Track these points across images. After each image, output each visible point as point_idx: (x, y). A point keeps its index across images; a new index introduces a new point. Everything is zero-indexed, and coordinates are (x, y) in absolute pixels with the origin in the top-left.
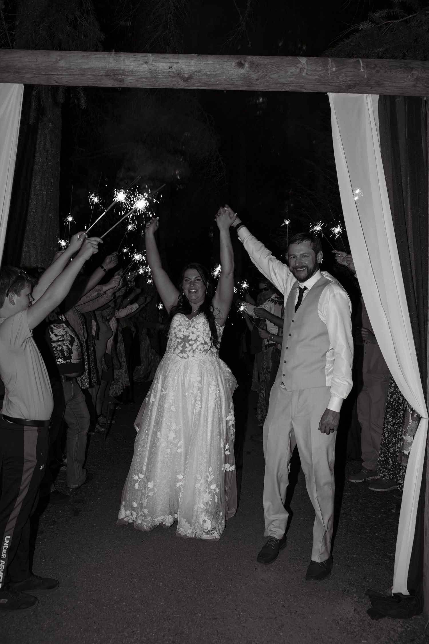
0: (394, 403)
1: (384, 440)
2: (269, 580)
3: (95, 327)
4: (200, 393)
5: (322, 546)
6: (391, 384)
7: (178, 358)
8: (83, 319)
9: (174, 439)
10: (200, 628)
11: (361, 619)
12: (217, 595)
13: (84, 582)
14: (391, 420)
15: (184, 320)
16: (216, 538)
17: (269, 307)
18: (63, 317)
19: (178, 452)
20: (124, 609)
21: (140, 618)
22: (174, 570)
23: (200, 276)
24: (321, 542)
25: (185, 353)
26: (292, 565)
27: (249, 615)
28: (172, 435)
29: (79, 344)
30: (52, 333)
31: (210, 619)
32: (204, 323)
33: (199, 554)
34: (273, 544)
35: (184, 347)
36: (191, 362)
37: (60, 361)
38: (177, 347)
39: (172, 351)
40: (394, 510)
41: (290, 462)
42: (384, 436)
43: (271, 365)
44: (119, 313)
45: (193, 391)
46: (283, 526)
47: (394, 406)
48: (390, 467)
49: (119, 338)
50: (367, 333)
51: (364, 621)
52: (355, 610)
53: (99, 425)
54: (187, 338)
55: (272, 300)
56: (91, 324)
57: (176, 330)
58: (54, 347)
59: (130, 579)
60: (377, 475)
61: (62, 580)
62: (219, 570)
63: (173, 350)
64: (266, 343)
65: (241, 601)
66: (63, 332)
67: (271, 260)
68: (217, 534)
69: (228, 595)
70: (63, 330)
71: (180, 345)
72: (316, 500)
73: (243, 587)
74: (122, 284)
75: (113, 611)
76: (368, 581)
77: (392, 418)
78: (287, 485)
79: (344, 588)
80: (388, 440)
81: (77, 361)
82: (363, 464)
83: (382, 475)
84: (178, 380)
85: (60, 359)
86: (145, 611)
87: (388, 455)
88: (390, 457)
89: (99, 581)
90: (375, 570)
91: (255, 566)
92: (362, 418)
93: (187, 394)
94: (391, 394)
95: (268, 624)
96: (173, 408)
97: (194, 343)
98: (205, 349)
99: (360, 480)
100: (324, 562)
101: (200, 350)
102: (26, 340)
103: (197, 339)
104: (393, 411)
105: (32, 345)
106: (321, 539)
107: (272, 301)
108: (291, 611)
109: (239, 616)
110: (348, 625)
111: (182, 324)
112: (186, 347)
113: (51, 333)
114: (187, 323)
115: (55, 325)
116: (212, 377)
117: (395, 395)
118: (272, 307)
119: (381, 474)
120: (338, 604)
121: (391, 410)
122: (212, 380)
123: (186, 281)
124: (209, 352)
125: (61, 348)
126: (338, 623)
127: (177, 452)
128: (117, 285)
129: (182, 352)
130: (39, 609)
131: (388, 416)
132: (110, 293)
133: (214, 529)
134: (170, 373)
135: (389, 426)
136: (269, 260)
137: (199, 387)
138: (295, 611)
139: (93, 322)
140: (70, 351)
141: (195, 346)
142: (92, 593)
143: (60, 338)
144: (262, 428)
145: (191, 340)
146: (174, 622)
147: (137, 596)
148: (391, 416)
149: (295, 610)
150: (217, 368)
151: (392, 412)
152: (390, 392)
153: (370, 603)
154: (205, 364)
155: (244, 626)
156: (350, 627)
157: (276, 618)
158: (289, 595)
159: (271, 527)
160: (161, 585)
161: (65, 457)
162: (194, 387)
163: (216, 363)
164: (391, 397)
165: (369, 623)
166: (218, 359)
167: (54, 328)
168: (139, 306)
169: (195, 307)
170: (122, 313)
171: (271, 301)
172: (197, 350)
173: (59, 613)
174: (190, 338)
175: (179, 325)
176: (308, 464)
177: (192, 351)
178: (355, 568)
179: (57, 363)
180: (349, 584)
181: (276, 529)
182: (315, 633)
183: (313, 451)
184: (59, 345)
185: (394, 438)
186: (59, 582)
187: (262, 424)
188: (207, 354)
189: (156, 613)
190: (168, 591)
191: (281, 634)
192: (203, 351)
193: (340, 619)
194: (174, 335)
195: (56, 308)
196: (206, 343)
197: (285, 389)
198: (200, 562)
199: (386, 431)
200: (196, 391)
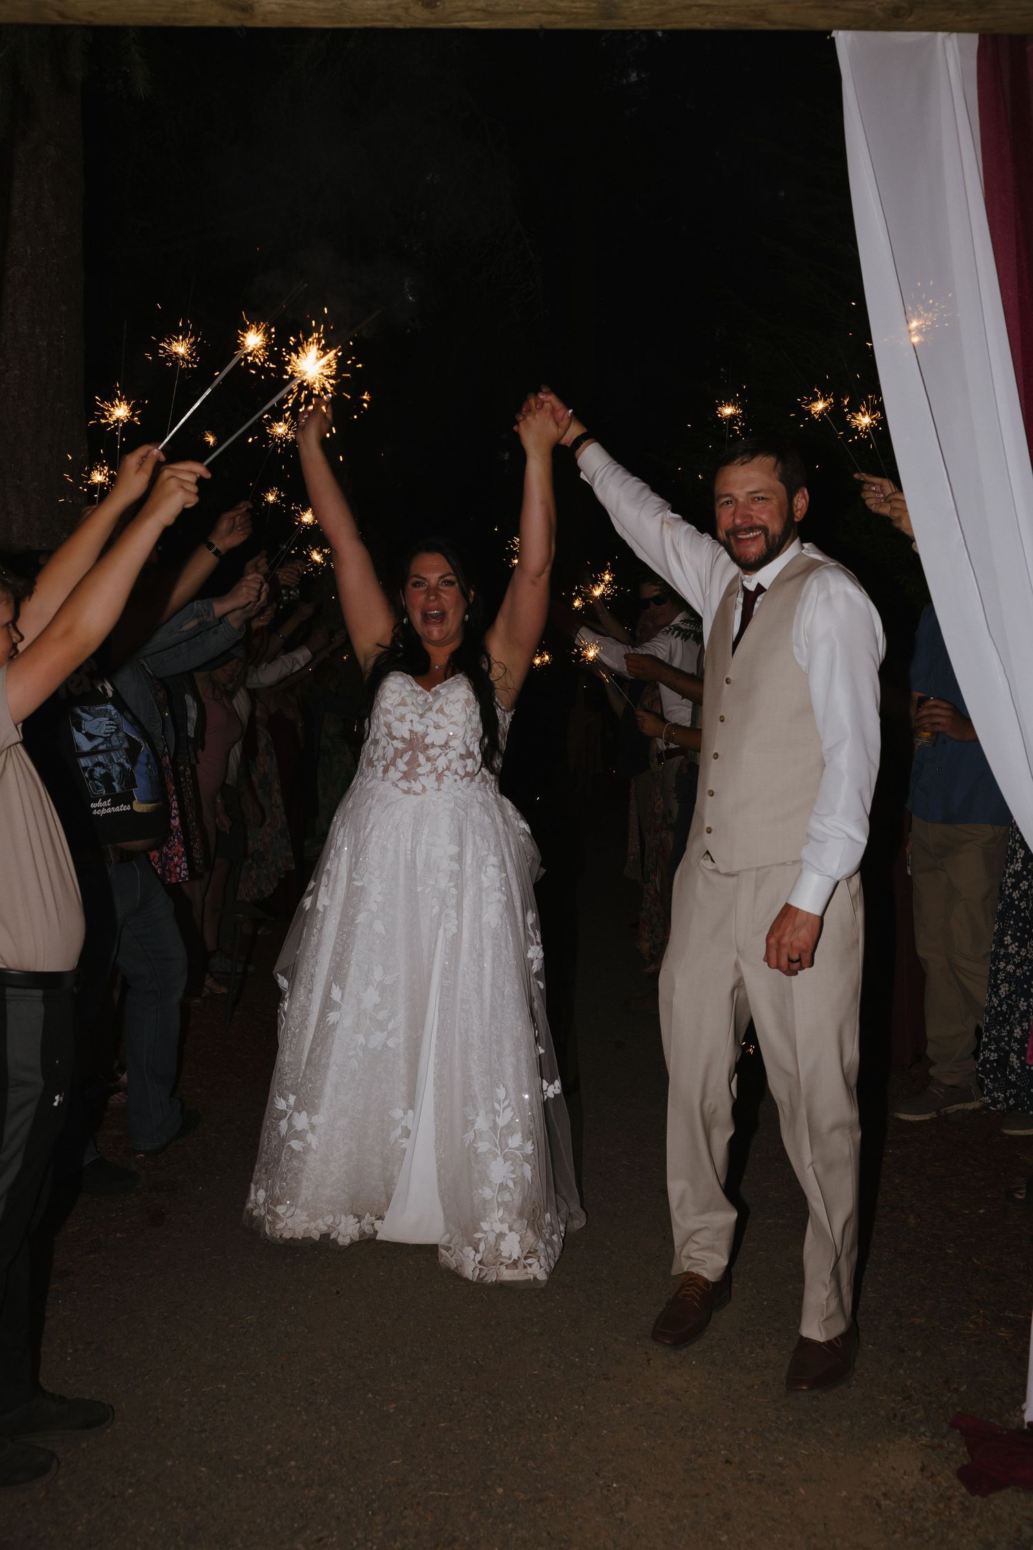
0: (1023, 905)
1: (998, 1006)
2: (686, 1392)
3: (193, 714)
4: (454, 887)
5: (829, 1296)
6: (1015, 852)
7: (396, 793)
8: (161, 695)
9: (378, 1007)
10: (500, 1526)
11: (941, 1495)
12: (544, 1435)
13: (182, 1406)
14: (1016, 949)
15: (412, 690)
16: (535, 1278)
17: (667, 649)
18: (108, 687)
19: (387, 1047)
20: (293, 1478)
21: (336, 1502)
22: (426, 1367)
23: (452, 572)
24: (826, 1285)
25: (415, 781)
26: (747, 1350)
27: (635, 1487)
28: (371, 997)
29: (152, 760)
30: (79, 730)
31: (528, 1501)
32: (467, 701)
33: (493, 1323)
34: (697, 1293)
35: (413, 763)
36: (431, 803)
37: (101, 808)
38: (393, 763)
39: (380, 774)
40: (1021, 1194)
41: (736, 1071)
42: (997, 994)
43: (675, 807)
44: (259, 675)
45: (436, 881)
46: (724, 1245)
47: (1023, 911)
48: (1013, 1078)
49: (262, 744)
50: (949, 713)
51: (950, 1498)
52: (923, 1469)
53: (212, 979)
54: (420, 740)
55: (677, 628)
56: (184, 707)
57: (390, 718)
58: (85, 769)
59: (308, 1396)
60: (971, 1100)
61: (123, 1403)
62: (549, 1367)
63: (380, 769)
64: (660, 747)
65: (613, 1449)
66: (109, 727)
67: (669, 523)
68: (541, 1267)
69: (576, 1434)
70: (108, 722)
71: (401, 757)
72: (810, 1171)
73: (616, 1412)
74: (268, 596)
75: (264, 1485)
76: (956, 1390)
77: (1017, 944)
78: (730, 1133)
79: (893, 1409)
80: (1008, 1005)
81: (150, 805)
82: (932, 1071)
83: (987, 1100)
84: (396, 852)
85: (102, 801)
86: (350, 1482)
87: (1009, 1045)
88: (1013, 1051)
89: (222, 1403)
90: (976, 1357)
91: (647, 1353)
92: (927, 948)
93: (419, 889)
94: (1014, 880)
95: (688, 1511)
96: (379, 927)
97: (440, 755)
98: (468, 769)
99: (924, 1113)
100: (836, 1339)
101: (456, 773)
102: (5, 752)
103: (447, 743)
104: (1020, 924)
105: (23, 764)
106: (827, 1276)
107: (676, 633)
108: (750, 1475)
109: (608, 1490)
110: (906, 1510)
111: (409, 701)
112: (419, 765)
113: (75, 731)
114: (421, 698)
115: (87, 708)
116: (486, 844)
117: (1024, 882)
118: (676, 649)
119: (985, 1096)
120: (878, 1453)
121: (1016, 923)
122: (486, 853)
123: (415, 585)
124: (478, 778)
125: (103, 771)
126: (879, 1505)
127: (385, 1045)
128: (252, 599)
129: (406, 776)
130: (60, 1483)
131: (1008, 940)
132: (234, 621)
133: (531, 1253)
134: (375, 833)
135: (1010, 966)
136: (662, 523)
137: (452, 871)
138: (760, 1474)
139: (189, 700)
140: (129, 780)
141: (441, 763)
142: (203, 1436)
143: (99, 745)
144: (655, 976)
145: (433, 745)
146: (431, 1511)
147: (327, 1442)
148: (1014, 937)
149: (759, 1472)
150: (499, 820)
151: (1019, 929)
152: (1010, 874)
153: (965, 1449)
154: (469, 810)
155: (621, 1520)
156: (912, 1517)
157: (707, 1494)
158: (743, 1433)
159: (691, 1249)
160: (392, 1411)
161: (123, 1069)
162: (439, 871)
163: (495, 806)
164: (1015, 886)
165: (962, 1503)
166: (499, 796)
167: (84, 715)
168: (314, 654)
169: (440, 657)
170: (268, 675)
171: (673, 633)
172: (446, 773)
173: (116, 1494)
174: (428, 741)
175: (400, 705)
176: (789, 1074)
177: (433, 776)
178: (919, 1354)
179: (95, 812)
180: (905, 1399)
181: (704, 1253)
182: (815, 1535)
183: (800, 1037)
184: (99, 764)
185: (1022, 999)
186: (113, 1409)
187: (652, 968)
188: (474, 785)
189: (381, 1487)
190: (411, 1426)
191: (724, 1538)
192: (464, 777)
193: (884, 1495)
194: (384, 730)
195: (87, 661)
196: (470, 755)
197: (716, 871)
198: (497, 1344)
199: (1002, 980)
200: (444, 883)
